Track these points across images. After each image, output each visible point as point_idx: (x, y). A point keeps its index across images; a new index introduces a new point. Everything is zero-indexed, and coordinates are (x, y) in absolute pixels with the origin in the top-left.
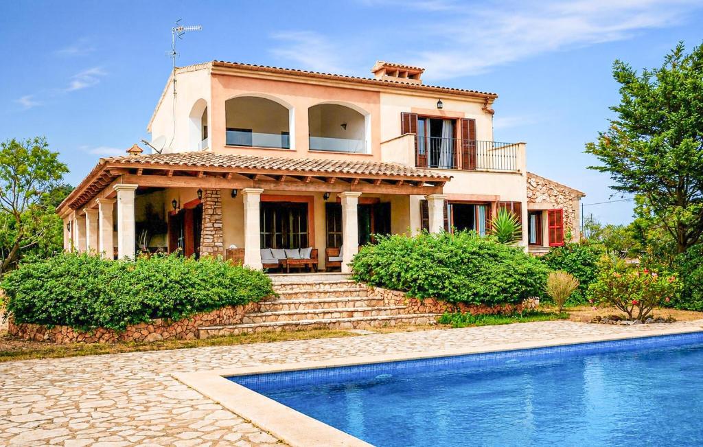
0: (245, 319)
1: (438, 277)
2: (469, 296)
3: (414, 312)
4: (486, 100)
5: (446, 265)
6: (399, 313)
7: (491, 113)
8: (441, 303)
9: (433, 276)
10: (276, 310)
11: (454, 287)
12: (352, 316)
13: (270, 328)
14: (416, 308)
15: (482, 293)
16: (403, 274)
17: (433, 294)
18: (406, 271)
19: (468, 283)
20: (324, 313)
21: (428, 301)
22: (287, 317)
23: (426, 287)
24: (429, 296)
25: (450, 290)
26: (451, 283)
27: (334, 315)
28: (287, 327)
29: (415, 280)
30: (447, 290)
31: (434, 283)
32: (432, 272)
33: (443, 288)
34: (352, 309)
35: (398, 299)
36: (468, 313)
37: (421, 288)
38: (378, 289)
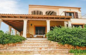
0: (7, 48)
1: (68, 37)
2: (79, 44)
3: (62, 49)
4: (79, 9)
5: (71, 34)
6: (57, 49)
7: (81, 11)
8: (70, 46)
9: (66, 37)
10: (20, 46)
11: (74, 41)
12: (41, 49)
13: (10, 52)
14: (62, 47)
15: (84, 42)
16: (56, 37)
17: (67, 43)
18: (58, 36)
19: (78, 39)
20: (32, 48)
21: (66, 45)
22: (20, 48)
23: (64, 40)
24: (66, 43)
25: (72, 41)
26: (73, 39)
27: (35, 48)
28: (16, 52)
29: (60, 39)
30: (71, 41)
31: (67, 39)
32: (65, 36)
33: (70, 41)
34: (41, 47)
35: (57, 44)
36: (80, 50)
37: (63, 41)
38: (52, 42)
